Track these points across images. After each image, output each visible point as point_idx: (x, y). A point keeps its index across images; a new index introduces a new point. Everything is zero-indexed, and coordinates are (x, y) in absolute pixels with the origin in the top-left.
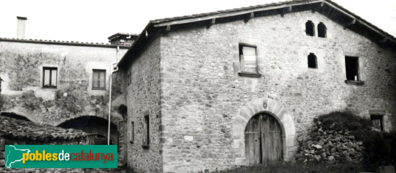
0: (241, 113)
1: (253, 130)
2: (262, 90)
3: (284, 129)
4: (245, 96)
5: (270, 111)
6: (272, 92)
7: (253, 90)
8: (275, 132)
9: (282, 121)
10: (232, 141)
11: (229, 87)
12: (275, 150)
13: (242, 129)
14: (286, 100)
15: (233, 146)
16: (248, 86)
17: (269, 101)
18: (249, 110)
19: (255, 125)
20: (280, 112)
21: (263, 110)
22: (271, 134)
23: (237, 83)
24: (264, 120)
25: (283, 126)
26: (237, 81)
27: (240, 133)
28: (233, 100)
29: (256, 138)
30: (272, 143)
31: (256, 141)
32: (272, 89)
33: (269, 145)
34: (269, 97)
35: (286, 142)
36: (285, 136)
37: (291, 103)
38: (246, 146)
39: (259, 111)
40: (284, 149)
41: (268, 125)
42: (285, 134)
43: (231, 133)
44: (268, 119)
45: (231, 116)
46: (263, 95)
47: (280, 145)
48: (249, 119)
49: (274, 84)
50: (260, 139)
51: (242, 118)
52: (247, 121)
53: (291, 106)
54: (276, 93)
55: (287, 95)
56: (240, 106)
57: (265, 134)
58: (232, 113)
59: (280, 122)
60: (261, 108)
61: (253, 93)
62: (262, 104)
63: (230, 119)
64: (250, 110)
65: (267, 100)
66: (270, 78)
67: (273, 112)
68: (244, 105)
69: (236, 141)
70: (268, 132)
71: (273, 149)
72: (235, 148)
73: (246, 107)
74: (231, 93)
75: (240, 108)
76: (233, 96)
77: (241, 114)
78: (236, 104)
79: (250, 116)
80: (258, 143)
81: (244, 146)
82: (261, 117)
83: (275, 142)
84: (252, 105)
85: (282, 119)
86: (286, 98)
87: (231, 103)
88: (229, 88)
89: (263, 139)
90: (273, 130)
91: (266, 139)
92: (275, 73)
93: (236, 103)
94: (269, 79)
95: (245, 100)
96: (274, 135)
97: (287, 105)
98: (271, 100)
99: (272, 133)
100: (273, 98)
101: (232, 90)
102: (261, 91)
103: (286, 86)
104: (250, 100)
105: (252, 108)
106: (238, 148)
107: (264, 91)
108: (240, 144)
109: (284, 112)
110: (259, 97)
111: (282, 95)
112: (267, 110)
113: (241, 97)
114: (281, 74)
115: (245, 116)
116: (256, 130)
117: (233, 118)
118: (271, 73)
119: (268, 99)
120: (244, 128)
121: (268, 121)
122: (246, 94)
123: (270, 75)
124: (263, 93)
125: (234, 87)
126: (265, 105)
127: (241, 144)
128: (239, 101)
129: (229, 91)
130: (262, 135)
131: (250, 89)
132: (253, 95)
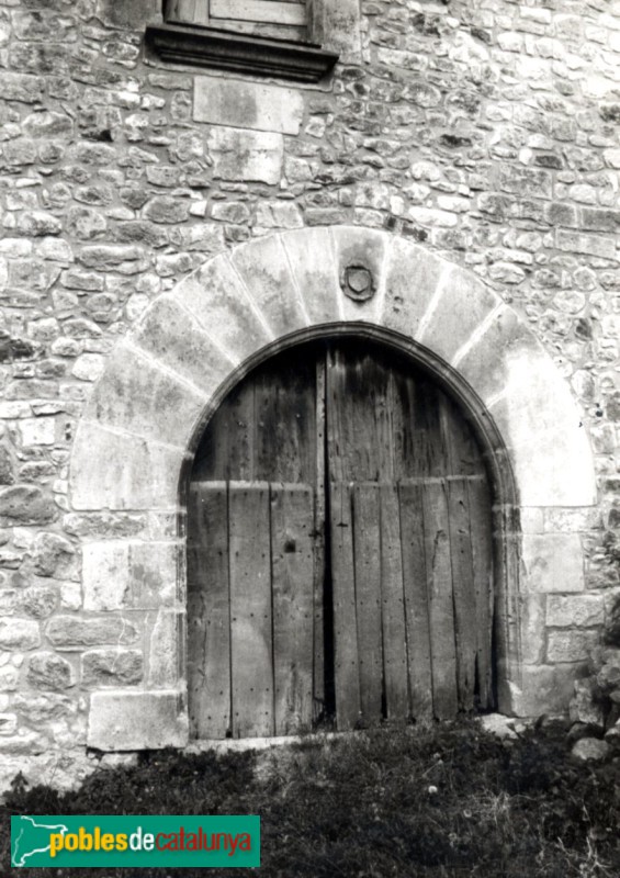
0: (153, 329)
1: (268, 468)
2: (337, 173)
3: (507, 461)
4: (198, 205)
5: (399, 324)
6: (419, 190)
7: (263, 168)
8: (446, 488)
9: (490, 402)
10: (63, 554)
11: (57, 128)
12: (439, 613)
13: (155, 456)
14: (526, 258)
15: (70, 596)
16: (220, 136)
17: (392, 252)
18: (223, 312)
19: (287, 430)
20: (477, 336)
21: (346, 312)
22: (411, 498)
23: (127, 108)
24: (358, 391)
25: (501, 444)
26: (129, 92)
27: (137, 483)
28: (87, 227)
29: (294, 526)
30: (421, 565)
31: (290, 547)
32: (419, 167)
33: (395, 581)
34: (390, 224)
35: (527, 556)
36: (515, 514)
37: (564, 278)
38: (194, 591)
39: (307, 317)
40: (508, 608)
41: (389, 433)
42: (514, 497)
43: (59, 484)
44: (392, 391)
45: (70, 356)
46: (347, 205)
47: (481, 580)
48: (218, 379)
49: (436, 134)
50: (324, 533)
51: (165, 368)
52: (201, 393)
53: (559, 298)
54: (444, 201)
55: (532, 224)
56: (152, 279)
57: (365, 498)
58: (78, 330)
59: (477, 413)
60: (326, 300)
61: (262, 189)
62: (334, 271)
63: (56, 373)
64: (236, 308)
65: (369, 244)
66: (405, 93)
67: (419, 337)
68: (182, 270)
69: (97, 554)
70: (387, 480)
71: (427, 607)
72: (90, 605)
73: (198, 287)
74: (76, 178)
75: (145, 290)
76: (92, 196)
77: (153, 336)
78: (115, 262)
79: (235, 359)
80: (303, 569)
81: (170, 585)
82: (336, 370)
83: (444, 558)
84: (252, 273)
85: (496, 386)
86: (523, 239)
87: (67, 255)
88: (58, 141)
89: (342, 538)
90: (428, 467)
91: (371, 535)
92: (442, 63)
93: (119, 250)
94: (397, 100)
95: (198, 231)
96: (437, 506)
97: (530, 290)
98: (408, 245)
99: (420, 490)
100: (422, 237)
101: (86, 158)
102: (326, 181)
103: (525, 155)
104: (232, 238)
105: (251, 297)
106: (115, 603)
107: (349, 182)
108: (138, 572)
109: (510, 337)
110: (309, 223)
111: (493, 216)
112: (376, 313)
113: (161, 215)
114: (488, 73)
115: (189, 352)
116: (296, 466)
117: (79, 367)
118: (409, 64)
119: (384, 235)
120: (180, 450)
121: (388, 402)
122: (199, 188)
123: (401, 73)
124: (346, 190)
125: (105, 137)
126: (359, 273)
127: (142, 575)
128: (138, 236)
129: (54, 158)
130: (339, 505)
131: (238, 155)
132: (263, 204)
